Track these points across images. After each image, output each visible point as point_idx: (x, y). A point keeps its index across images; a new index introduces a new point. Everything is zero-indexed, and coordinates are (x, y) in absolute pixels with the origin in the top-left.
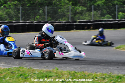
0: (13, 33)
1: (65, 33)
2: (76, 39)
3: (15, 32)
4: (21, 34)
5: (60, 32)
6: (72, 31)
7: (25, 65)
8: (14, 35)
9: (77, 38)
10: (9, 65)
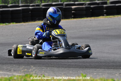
0: (10, 23)
1: (90, 20)
2: (107, 29)
3: (13, 21)
4: (22, 25)
5: (83, 19)
6: (101, 18)
7: (34, 72)
8: (11, 26)
9: (109, 28)
10: (8, 73)
